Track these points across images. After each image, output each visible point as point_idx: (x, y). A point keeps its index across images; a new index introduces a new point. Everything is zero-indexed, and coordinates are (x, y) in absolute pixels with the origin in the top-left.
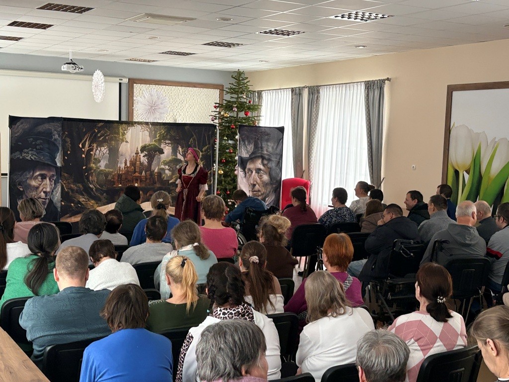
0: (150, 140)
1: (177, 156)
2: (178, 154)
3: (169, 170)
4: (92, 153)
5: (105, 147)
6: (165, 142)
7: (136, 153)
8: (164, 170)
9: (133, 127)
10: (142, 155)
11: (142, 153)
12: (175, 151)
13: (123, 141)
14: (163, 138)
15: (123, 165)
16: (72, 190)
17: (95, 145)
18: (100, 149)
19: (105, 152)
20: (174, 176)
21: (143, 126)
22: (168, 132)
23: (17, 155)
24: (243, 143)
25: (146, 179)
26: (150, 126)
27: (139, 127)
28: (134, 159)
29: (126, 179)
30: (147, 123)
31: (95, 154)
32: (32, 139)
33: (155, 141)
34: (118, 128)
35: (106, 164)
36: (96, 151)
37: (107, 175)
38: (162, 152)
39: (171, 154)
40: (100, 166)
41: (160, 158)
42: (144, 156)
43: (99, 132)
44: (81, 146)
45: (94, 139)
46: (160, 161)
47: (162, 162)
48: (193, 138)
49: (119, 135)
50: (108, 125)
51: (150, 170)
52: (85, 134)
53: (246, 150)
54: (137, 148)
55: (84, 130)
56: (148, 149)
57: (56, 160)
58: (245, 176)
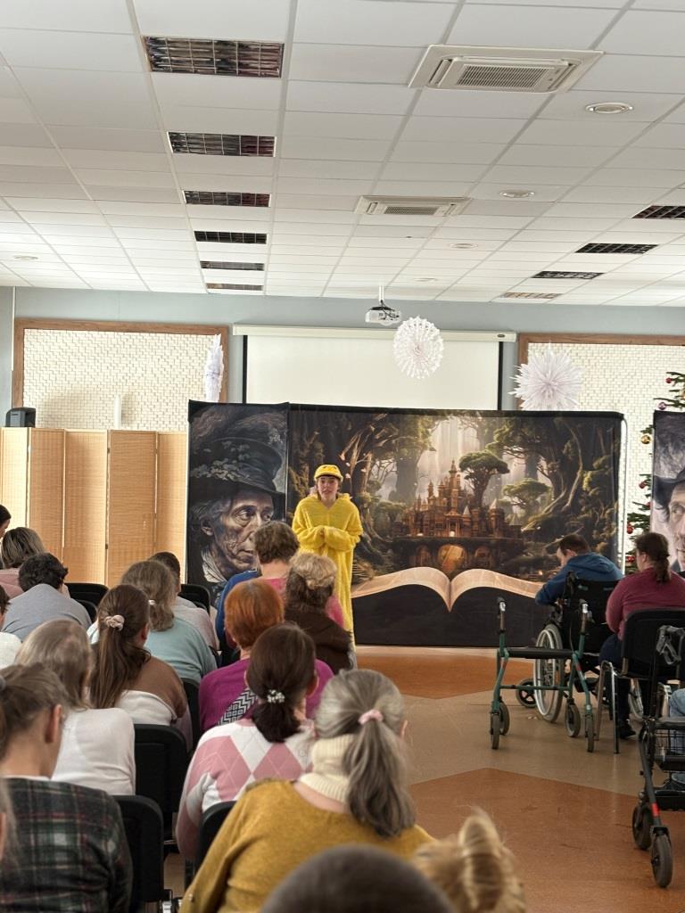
0: (481, 445)
1: (535, 477)
2: (539, 473)
3: (520, 505)
4: (364, 470)
5: (391, 460)
6: (511, 450)
7: (451, 472)
8: (508, 504)
9: (446, 421)
10: (463, 475)
11: (462, 471)
12: (532, 468)
13: (424, 447)
14: (507, 441)
15: (425, 496)
19: (389, 468)
20: (530, 519)
21: (466, 419)
22: (516, 429)
23: (202, 471)
24: (663, 449)
25: (472, 523)
26: (480, 418)
27: (457, 420)
28: (446, 483)
29: (432, 521)
30: (473, 413)
31: (370, 473)
32: (229, 443)
33: (490, 447)
34: (416, 424)
35: (393, 492)
36: (372, 467)
37: (392, 513)
38: (503, 469)
39: (524, 473)
40: (380, 496)
41: (500, 482)
42: (467, 478)
43: (378, 430)
44: (343, 457)
45: (368, 445)
46: (501, 488)
47: (506, 490)
48: (571, 443)
49: (418, 436)
50: (395, 416)
51: (480, 506)
52: (351, 434)
53: (670, 463)
54: (453, 462)
55: (349, 428)
56: (474, 463)
57: (274, 481)
58: (668, 519)
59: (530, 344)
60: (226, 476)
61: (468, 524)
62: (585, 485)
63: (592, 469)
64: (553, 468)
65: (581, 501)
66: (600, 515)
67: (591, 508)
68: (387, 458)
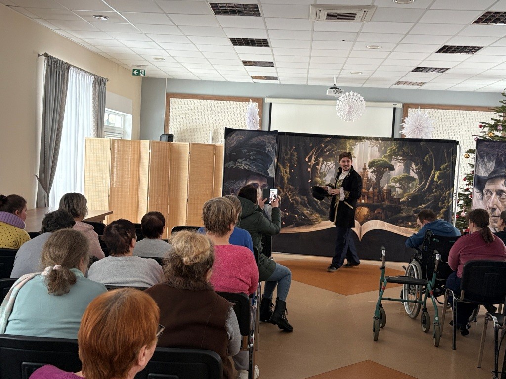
0: (380, 156)
1: (409, 173)
2: (411, 171)
3: (400, 188)
4: (317, 167)
5: (332, 162)
6: (397, 159)
7: (363, 169)
8: (394, 187)
9: (362, 142)
10: (370, 171)
11: (369, 169)
12: (407, 168)
14: (394, 154)
16: (297, 202)
17: (321, 160)
18: (326, 164)
19: (331, 166)
20: (405, 195)
21: (373, 142)
22: (399, 148)
23: (231, 164)
24: (481, 160)
25: (374, 196)
26: (380, 141)
27: (368, 142)
30: (376, 139)
31: (321, 168)
32: (245, 150)
33: (385, 157)
34: (346, 143)
35: (332, 178)
36: (322, 165)
38: (392, 168)
39: (402, 171)
40: (326, 181)
41: (390, 175)
42: (372, 172)
43: (325, 147)
44: (307, 160)
45: (320, 154)
46: (390, 178)
47: (392, 179)
48: (429, 155)
50: (335, 139)
51: (379, 187)
52: (312, 148)
53: (485, 168)
54: (365, 164)
55: (311, 145)
56: (377, 165)
57: (268, 171)
58: (482, 198)
59: (409, 109)
60: (243, 167)
61: (371, 196)
62: (436, 178)
63: (440, 170)
64: (418, 169)
65: (433, 187)
66: (443, 194)
67: (438, 190)
68: (330, 161)
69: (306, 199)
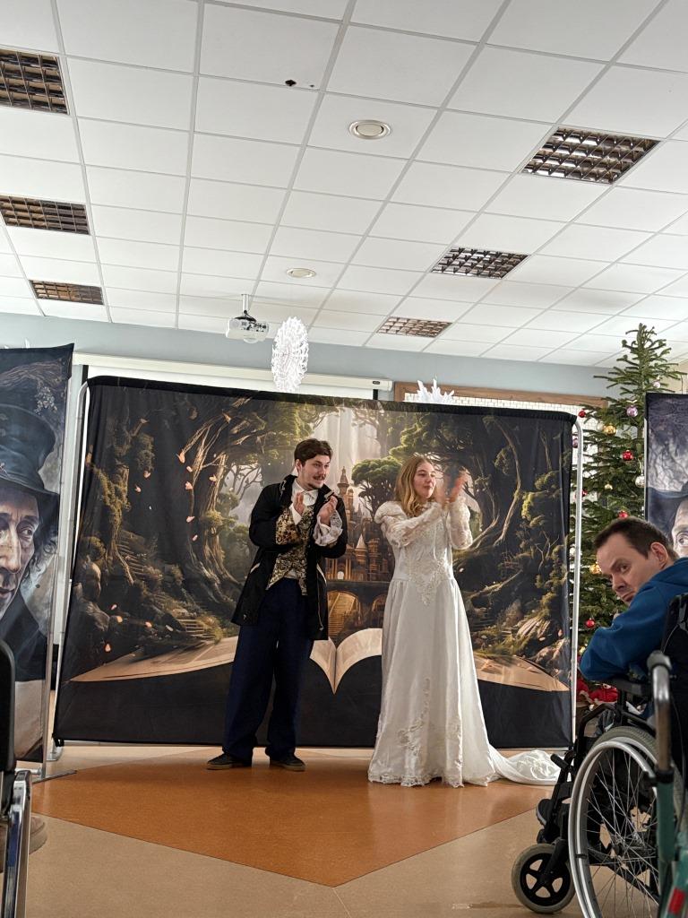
0: (381, 450)
4: (213, 479)
5: (253, 466)
7: (340, 485)
9: (334, 413)
10: (358, 490)
11: (356, 484)
14: (419, 445)
16: (150, 582)
17: (223, 458)
19: (251, 477)
21: (362, 412)
22: (432, 429)
24: (661, 448)
25: (368, 560)
26: (382, 411)
27: (350, 413)
30: (372, 404)
31: (222, 481)
33: (395, 453)
34: (291, 414)
36: (225, 474)
40: (236, 518)
42: (362, 495)
43: (235, 422)
44: (182, 458)
45: (221, 441)
48: (505, 451)
49: (294, 433)
50: (262, 403)
52: (196, 425)
53: (670, 468)
54: (344, 471)
55: (194, 416)
56: (373, 475)
57: (41, 472)
61: (362, 561)
62: (524, 512)
63: (534, 490)
64: (480, 486)
65: (519, 534)
66: (545, 554)
67: (532, 544)
68: (248, 463)
69: (178, 573)
